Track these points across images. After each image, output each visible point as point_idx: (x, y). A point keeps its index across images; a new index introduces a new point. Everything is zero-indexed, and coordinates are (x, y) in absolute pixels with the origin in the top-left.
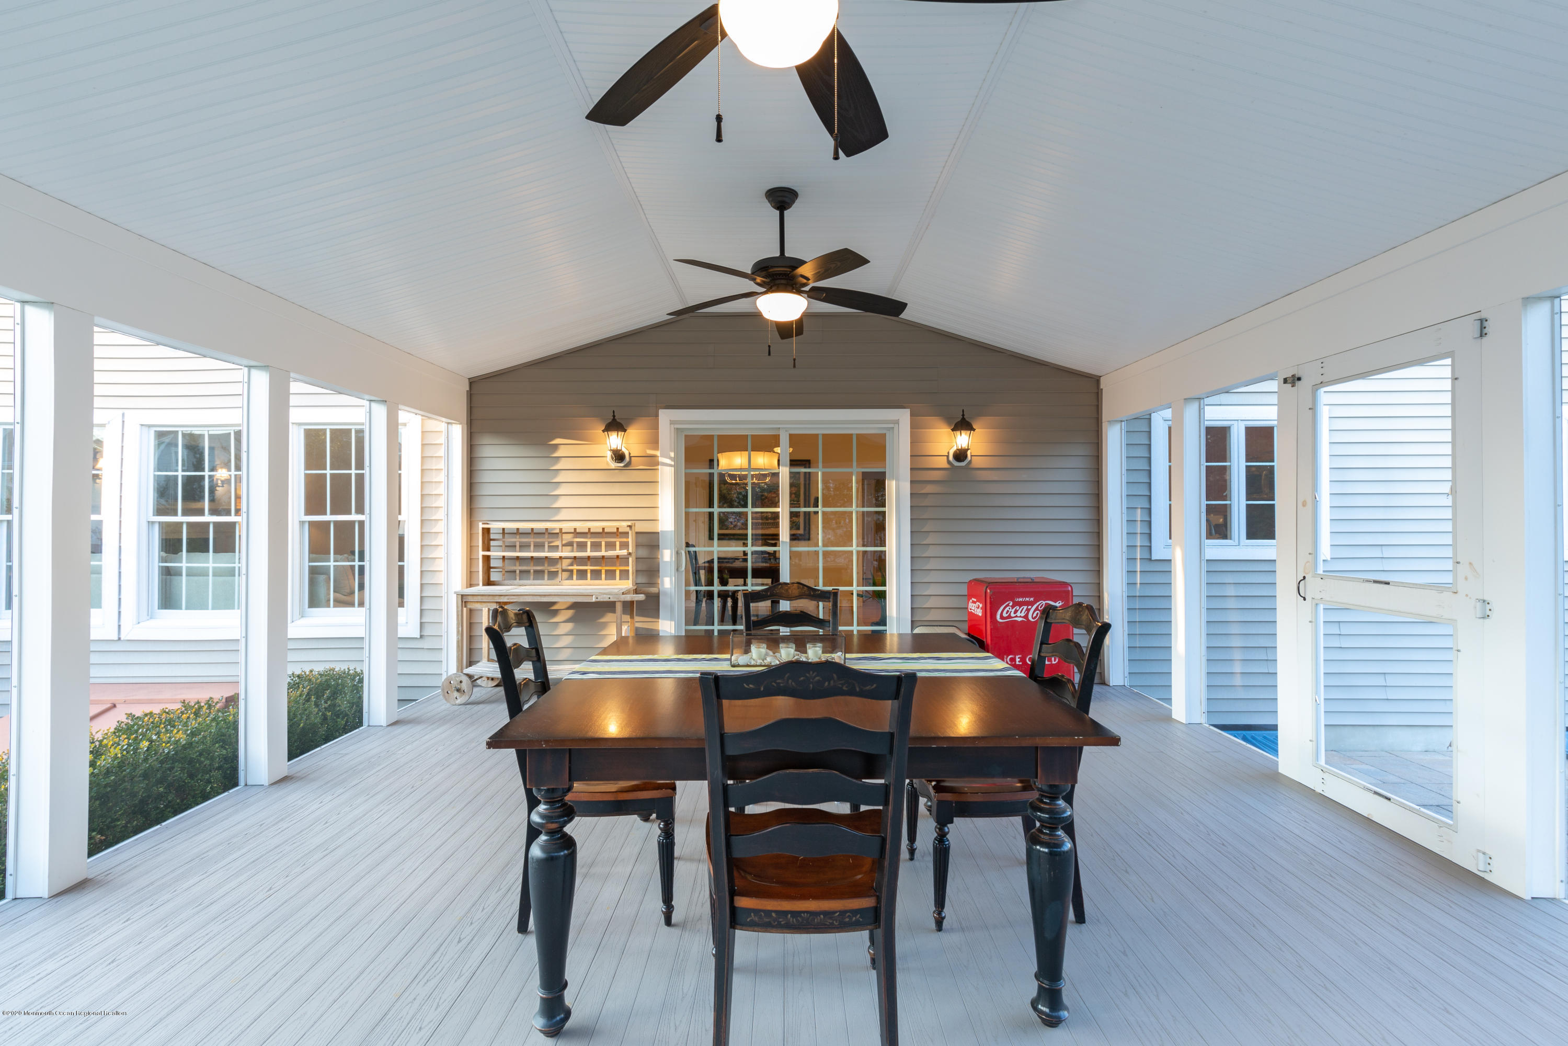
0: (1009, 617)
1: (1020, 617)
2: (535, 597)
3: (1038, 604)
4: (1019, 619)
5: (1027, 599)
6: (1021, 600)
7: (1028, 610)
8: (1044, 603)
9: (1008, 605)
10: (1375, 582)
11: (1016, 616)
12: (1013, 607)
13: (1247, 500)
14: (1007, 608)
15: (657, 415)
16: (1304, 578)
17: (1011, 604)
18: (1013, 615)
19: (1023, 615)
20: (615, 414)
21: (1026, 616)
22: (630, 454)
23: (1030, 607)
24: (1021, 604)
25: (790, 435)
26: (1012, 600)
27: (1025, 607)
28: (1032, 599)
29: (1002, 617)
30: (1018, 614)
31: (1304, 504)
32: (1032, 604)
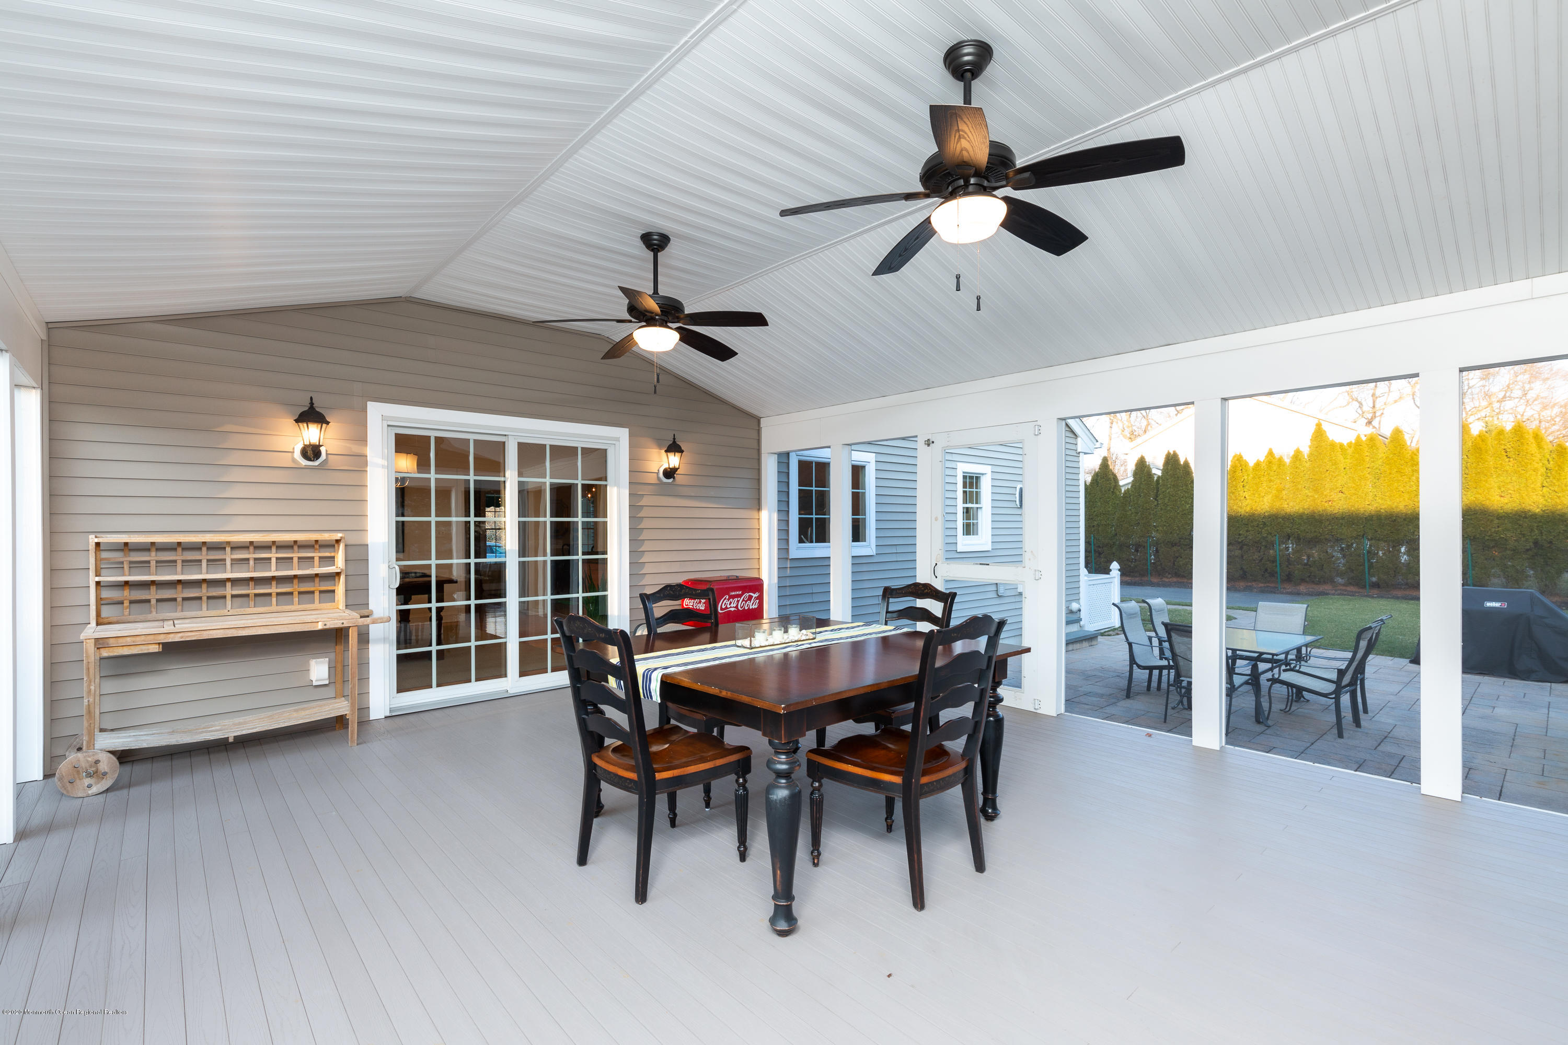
0: (726, 608)
1: (733, 607)
2: (228, 631)
3: (744, 596)
4: (733, 609)
5: (738, 593)
6: (733, 593)
7: (738, 601)
8: (748, 594)
9: (725, 599)
10: (980, 564)
11: (731, 607)
12: (728, 600)
13: (853, 515)
14: (725, 601)
15: (364, 410)
16: (936, 564)
17: (727, 598)
18: (728, 606)
19: (735, 605)
20: (314, 401)
21: (737, 607)
22: (326, 451)
23: (739, 599)
24: (733, 597)
25: (519, 444)
26: (728, 594)
27: (736, 599)
28: (740, 592)
29: (722, 609)
30: (732, 605)
31: (936, 519)
32: (740, 596)
